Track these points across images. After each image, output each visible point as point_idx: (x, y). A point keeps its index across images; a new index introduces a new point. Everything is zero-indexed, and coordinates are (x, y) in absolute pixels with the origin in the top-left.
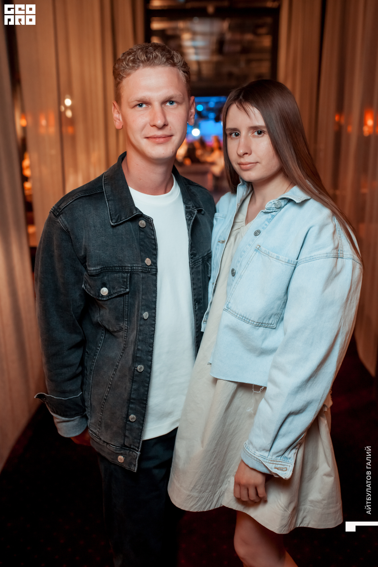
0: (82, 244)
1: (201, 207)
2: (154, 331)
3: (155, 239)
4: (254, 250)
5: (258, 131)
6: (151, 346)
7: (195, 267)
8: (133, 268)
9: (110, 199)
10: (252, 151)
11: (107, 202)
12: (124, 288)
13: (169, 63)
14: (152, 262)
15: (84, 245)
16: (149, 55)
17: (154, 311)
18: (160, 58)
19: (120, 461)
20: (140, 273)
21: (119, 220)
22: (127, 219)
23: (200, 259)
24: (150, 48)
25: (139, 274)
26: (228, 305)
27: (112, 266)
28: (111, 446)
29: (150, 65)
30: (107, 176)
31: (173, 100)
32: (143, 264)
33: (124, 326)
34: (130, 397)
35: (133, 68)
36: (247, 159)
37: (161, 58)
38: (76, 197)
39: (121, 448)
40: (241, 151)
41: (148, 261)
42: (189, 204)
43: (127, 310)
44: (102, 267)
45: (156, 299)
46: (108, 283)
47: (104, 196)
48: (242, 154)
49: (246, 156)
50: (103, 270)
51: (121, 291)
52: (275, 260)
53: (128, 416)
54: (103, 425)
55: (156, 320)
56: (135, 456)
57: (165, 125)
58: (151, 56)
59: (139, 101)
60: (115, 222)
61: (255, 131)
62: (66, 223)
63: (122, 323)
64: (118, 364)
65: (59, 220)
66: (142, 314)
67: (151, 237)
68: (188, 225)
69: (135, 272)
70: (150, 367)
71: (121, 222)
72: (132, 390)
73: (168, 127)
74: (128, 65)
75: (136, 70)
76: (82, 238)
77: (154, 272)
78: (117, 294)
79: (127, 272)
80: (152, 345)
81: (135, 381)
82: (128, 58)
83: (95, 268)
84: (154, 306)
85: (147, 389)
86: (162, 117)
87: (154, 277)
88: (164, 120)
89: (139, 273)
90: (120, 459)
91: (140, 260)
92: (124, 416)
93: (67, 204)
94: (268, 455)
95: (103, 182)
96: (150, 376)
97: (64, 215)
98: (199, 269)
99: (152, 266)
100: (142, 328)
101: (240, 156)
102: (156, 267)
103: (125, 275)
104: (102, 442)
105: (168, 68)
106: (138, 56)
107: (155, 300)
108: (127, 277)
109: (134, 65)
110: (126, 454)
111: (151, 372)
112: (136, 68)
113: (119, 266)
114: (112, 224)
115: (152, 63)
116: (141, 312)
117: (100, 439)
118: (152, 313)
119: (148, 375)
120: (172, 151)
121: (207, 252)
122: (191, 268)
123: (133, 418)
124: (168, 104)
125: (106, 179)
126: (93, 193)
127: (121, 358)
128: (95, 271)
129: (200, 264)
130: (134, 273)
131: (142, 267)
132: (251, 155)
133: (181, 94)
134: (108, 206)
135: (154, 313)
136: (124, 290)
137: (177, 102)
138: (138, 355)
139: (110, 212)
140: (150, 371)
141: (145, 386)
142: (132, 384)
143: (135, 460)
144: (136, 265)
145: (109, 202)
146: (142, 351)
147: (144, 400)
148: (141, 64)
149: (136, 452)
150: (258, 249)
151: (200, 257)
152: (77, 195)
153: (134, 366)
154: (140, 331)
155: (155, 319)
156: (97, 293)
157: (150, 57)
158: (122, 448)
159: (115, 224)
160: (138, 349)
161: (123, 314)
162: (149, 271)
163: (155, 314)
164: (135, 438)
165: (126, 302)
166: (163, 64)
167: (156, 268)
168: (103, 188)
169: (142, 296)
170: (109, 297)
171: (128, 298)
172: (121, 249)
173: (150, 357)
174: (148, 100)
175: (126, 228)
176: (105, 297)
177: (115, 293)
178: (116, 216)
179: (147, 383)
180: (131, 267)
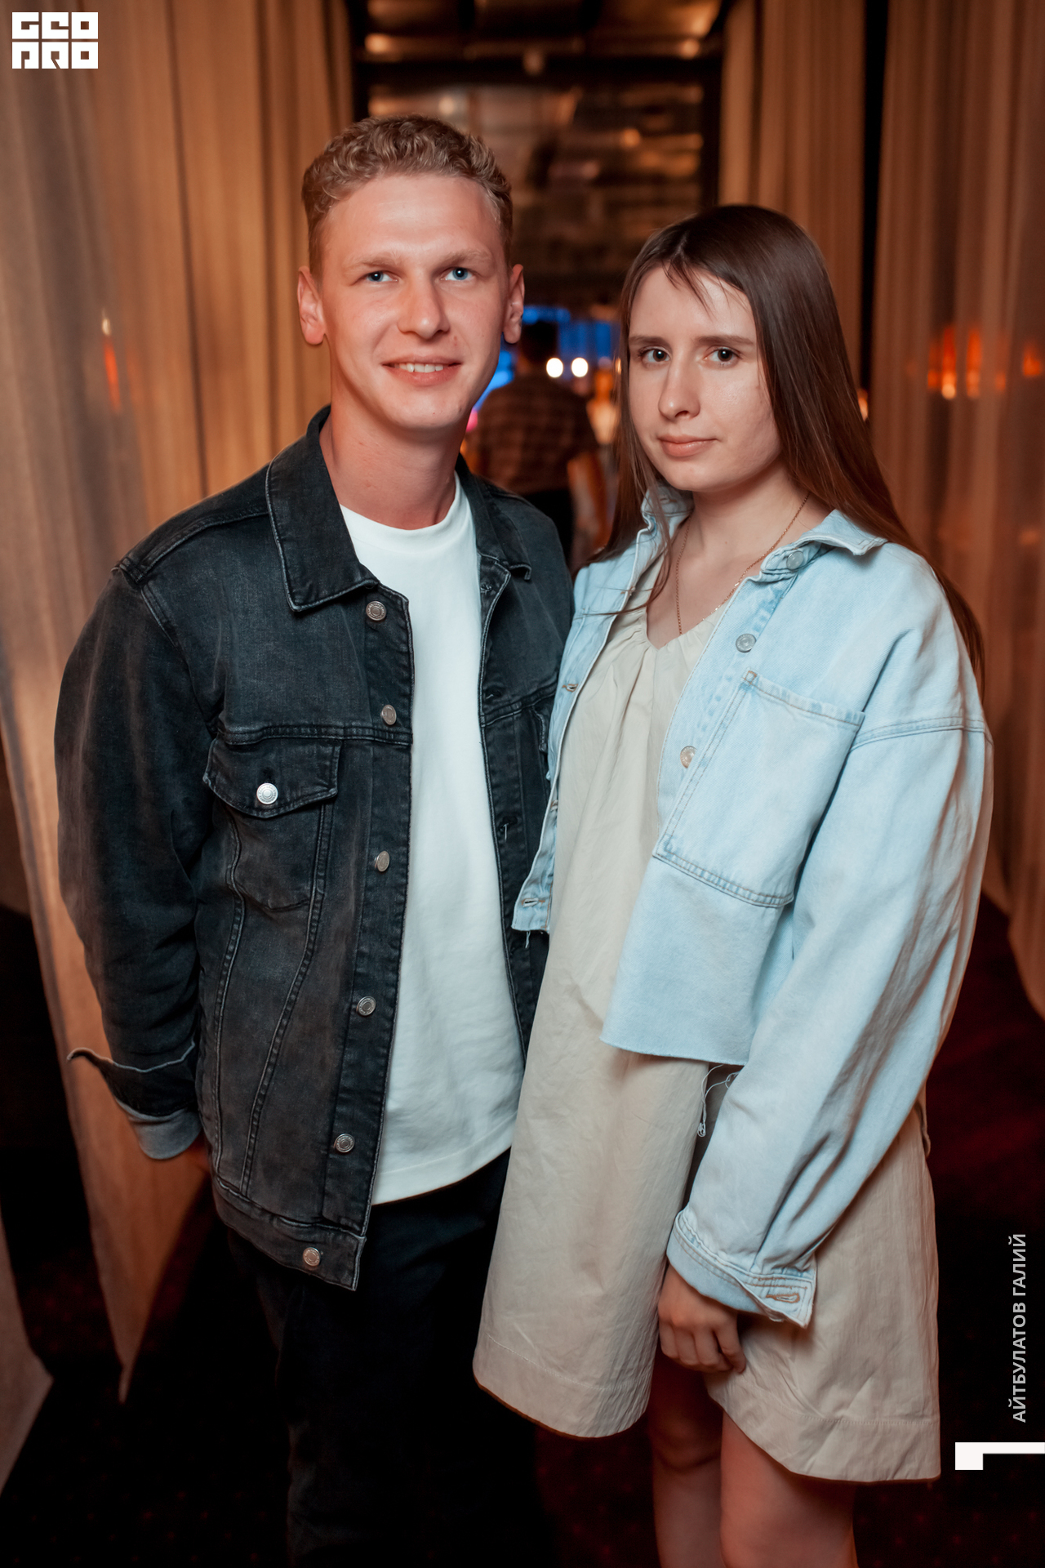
0: (214, 660)
1: (523, 561)
2: (404, 904)
3: (409, 654)
4: (738, 685)
5: (721, 351)
6: (396, 944)
7: (499, 725)
8: (351, 732)
9: (287, 536)
10: (702, 406)
11: (279, 545)
12: (324, 786)
13: (458, 167)
14: (399, 715)
15: (219, 663)
16: (402, 143)
17: (405, 849)
18: (434, 152)
19: (310, 1262)
20: (369, 745)
21: (313, 598)
22: (336, 596)
23: (514, 703)
24: (407, 123)
25: (367, 747)
26: (667, 843)
27: (291, 723)
28: (285, 1221)
29: (403, 170)
30: (277, 473)
31: (464, 265)
32: (376, 721)
33: (314, 892)
34: (339, 1084)
35: (358, 174)
36: (685, 428)
37: (436, 152)
38: (191, 531)
39: (313, 1225)
40: (671, 405)
41: (389, 714)
42: (491, 551)
43: (325, 846)
44: (266, 725)
45: (409, 815)
46: (278, 771)
47: (272, 527)
48: (673, 414)
49: (683, 418)
50: (268, 734)
51: (317, 793)
52: (807, 717)
53: (331, 1137)
54: (259, 1166)
55: (410, 874)
56: (351, 1246)
57: (441, 333)
58: (409, 146)
59: (371, 265)
60: (301, 602)
61: (713, 348)
62: (165, 604)
63: (310, 883)
64: (293, 997)
65: (146, 596)
66: (371, 859)
67: (399, 647)
68: (484, 611)
69: (355, 743)
70: (393, 1003)
71: (318, 603)
72: (344, 1065)
73: (451, 337)
74: (344, 168)
75: (368, 180)
76: (214, 644)
77: (405, 742)
78: (303, 801)
79: (334, 743)
80: (398, 943)
81: (350, 1040)
82: (345, 149)
83: (247, 728)
84: (404, 836)
85: (382, 1061)
86: (434, 310)
87: (405, 756)
88: (437, 319)
89: (366, 745)
90: (311, 1256)
91: (368, 709)
92: (322, 1137)
93: (166, 550)
94: (753, 1264)
95: (267, 489)
96: (392, 1026)
97: (159, 581)
98: (512, 732)
99: (400, 726)
100: (371, 896)
101: (667, 419)
102: (410, 728)
103: (328, 750)
104: (259, 1212)
105: (453, 179)
106: (372, 145)
107: (406, 818)
108: (333, 754)
109: (361, 168)
110: (325, 1243)
111: (394, 1014)
112: (367, 176)
113: (311, 726)
114: (295, 607)
115: (412, 163)
116: (369, 851)
117: (252, 1204)
118: (399, 854)
119: (387, 1025)
120: (457, 407)
121: (536, 684)
122: (485, 728)
123: (347, 1143)
124: (451, 277)
125: (275, 481)
126: (239, 519)
127: (302, 982)
128: (247, 737)
129: (515, 717)
130: (351, 746)
131: (373, 729)
132: (697, 418)
133: (487, 251)
134: (282, 557)
135: (403, 854)
136: (324, 791)
137: (474, 273)
138: (359, 970)
139: (287, 572)
140: (392, 1012)
141: (377, 1055)
142: (344, 1049)
143: (352, 1259)
144: (359, 724)
145: (285, 546)
146: (370, 958)
147: (375, 1093)
148: (381, 167)
149: (356, 1236)
150: (750, 683)
151: (517, 698)
152: (196, 526)
153: (350, 1000)
154: (367, 903)
155: (407, 871)
156: (247, 798)
157: (406, 147)
158: (315, 1227)
159: (303, 607)
160: (361, 954)
161: (312, 860)
162: (391, 740)
163: (408, 857)
164: (353, 1198)
165: (326, 825)
166: (442, 167)
167: (408, 731)
168: (266, 506)
169: (372, 809)
170: (279, 811)
171: (330, 813)
172: (319, 679)
173: (391, 976)
174: (396, 263)
175: (331, 620)
176: (267, 810)
177: (298, 799)
178: (304, 585)
179: (384, 1047)
180: (345, 728)
